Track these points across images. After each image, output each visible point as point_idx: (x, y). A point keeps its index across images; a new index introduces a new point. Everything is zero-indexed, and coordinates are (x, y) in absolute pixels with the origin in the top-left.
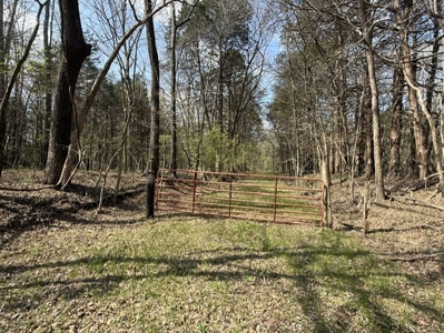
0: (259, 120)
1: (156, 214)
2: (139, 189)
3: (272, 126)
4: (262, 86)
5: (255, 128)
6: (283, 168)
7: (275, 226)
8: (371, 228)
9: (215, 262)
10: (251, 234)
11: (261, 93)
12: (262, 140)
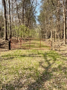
0: (35, 21)
1: (11, 49)
2: (3, 43)
3: (39, 23)
4: (36, 10)
5: (34, 23)
6: (43, 37)
7: (40, 50)
8: (60, 50)
9: (29, 55)
10: (35, 51)
11: (36, 12)
12: (36, 28)
